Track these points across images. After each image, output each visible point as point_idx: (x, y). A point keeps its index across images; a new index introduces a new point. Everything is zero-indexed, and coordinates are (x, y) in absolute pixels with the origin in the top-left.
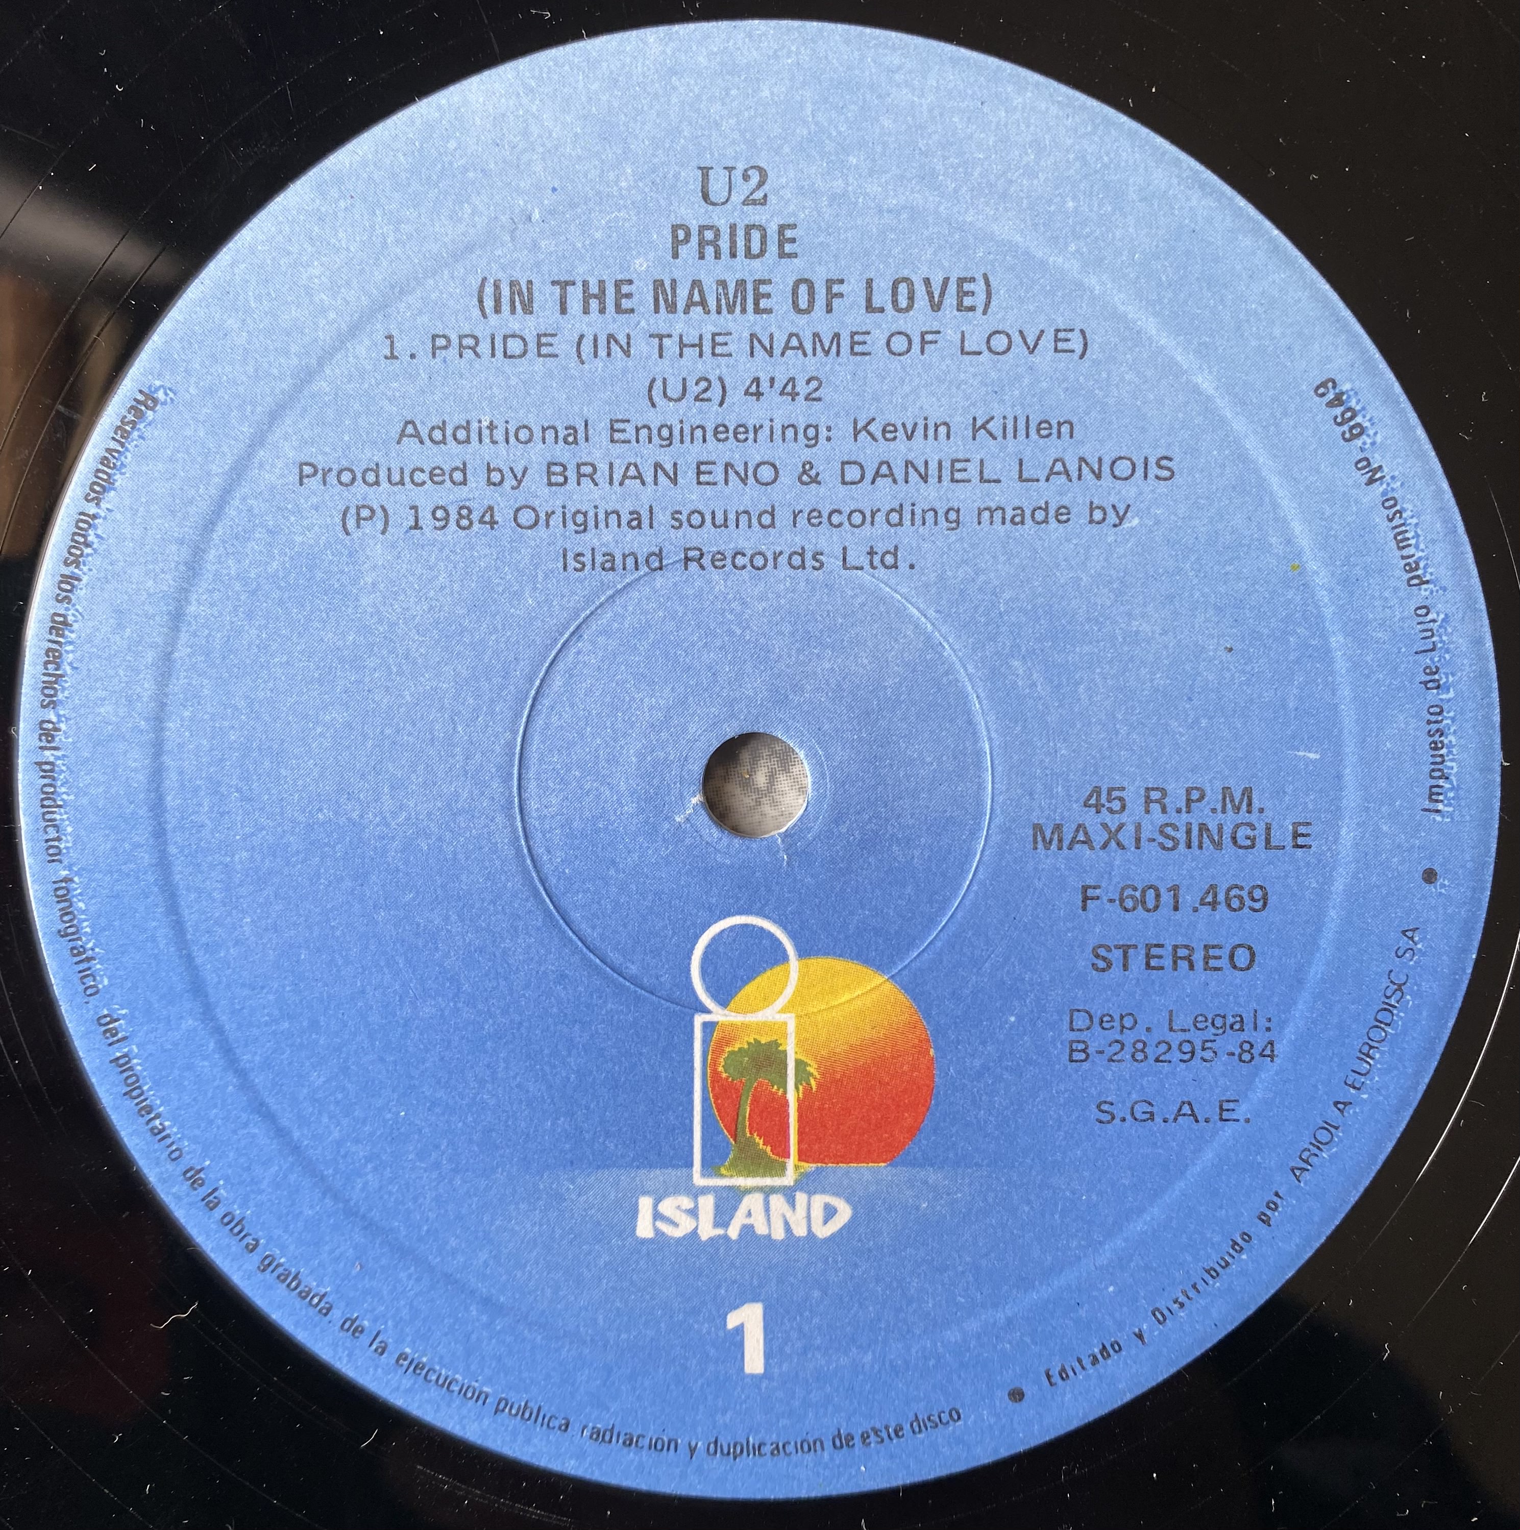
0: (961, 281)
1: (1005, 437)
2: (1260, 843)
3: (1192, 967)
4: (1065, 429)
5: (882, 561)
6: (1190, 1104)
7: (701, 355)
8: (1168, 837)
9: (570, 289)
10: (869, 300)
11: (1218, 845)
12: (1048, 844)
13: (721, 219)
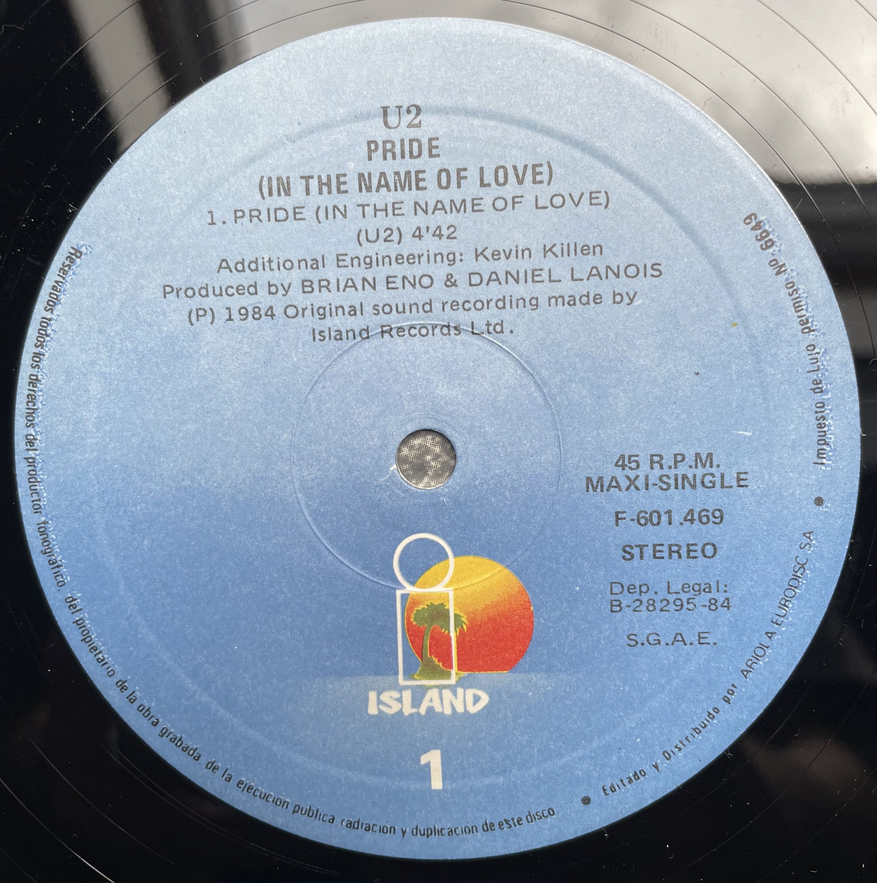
0: (534, 166)
1: (562, 256)
2: (718, 484)
3: (680, 557)
4: (598, 249)
5: (494, 329)
6: (681, 635)
7: (387, 215)
8: (664, 483)
9: (311, 181)
10: (482, 180)
11: (693, 487)
12: (595, 489)
13: (395, 136)
